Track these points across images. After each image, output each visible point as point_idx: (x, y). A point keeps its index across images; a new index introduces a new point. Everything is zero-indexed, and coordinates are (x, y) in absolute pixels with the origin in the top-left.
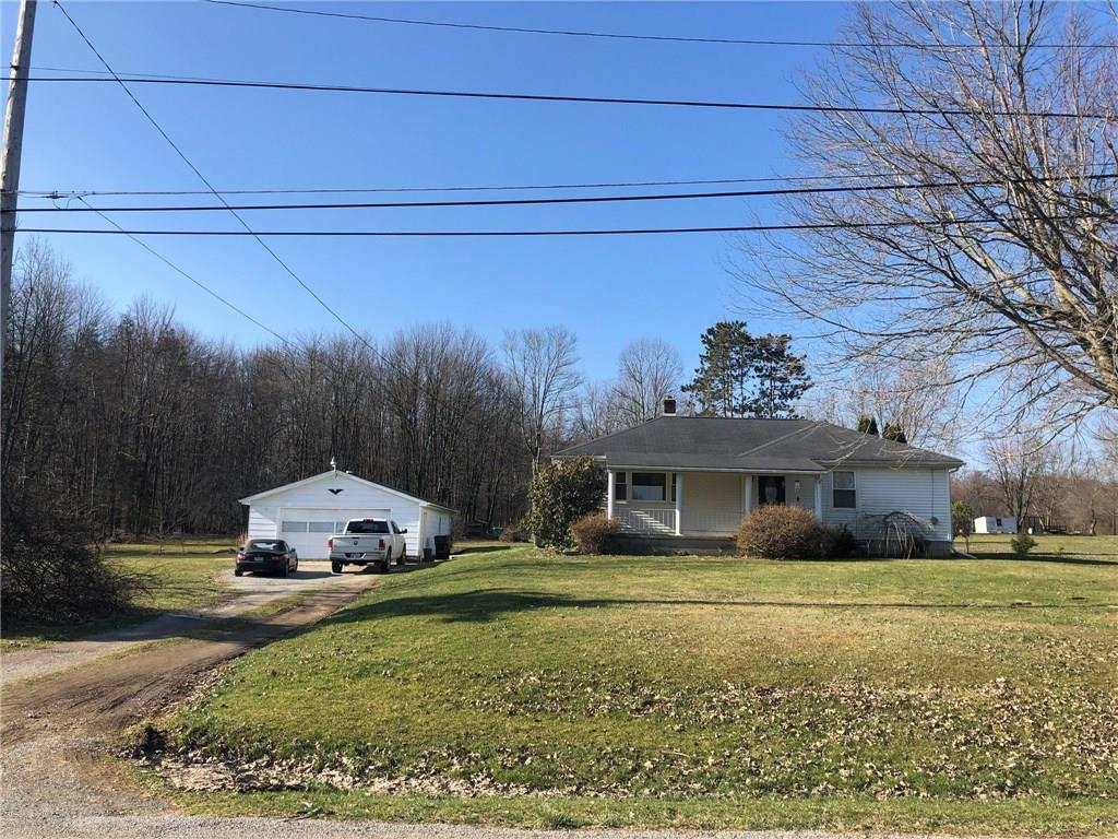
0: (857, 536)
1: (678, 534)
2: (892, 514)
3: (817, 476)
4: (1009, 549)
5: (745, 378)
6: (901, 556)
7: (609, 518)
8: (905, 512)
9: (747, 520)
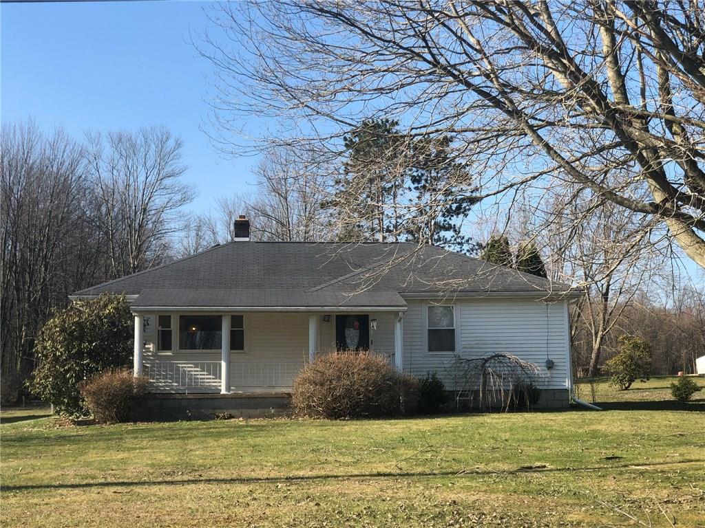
0: (448, 386)
1: (223, 392)
2: (493, 357)
3: (396, 313)
4: (668, 396)
5: (400, 192)
6: (496, 409)
7: (135, 375)
8: (508, 355)
9: (306, 372)
